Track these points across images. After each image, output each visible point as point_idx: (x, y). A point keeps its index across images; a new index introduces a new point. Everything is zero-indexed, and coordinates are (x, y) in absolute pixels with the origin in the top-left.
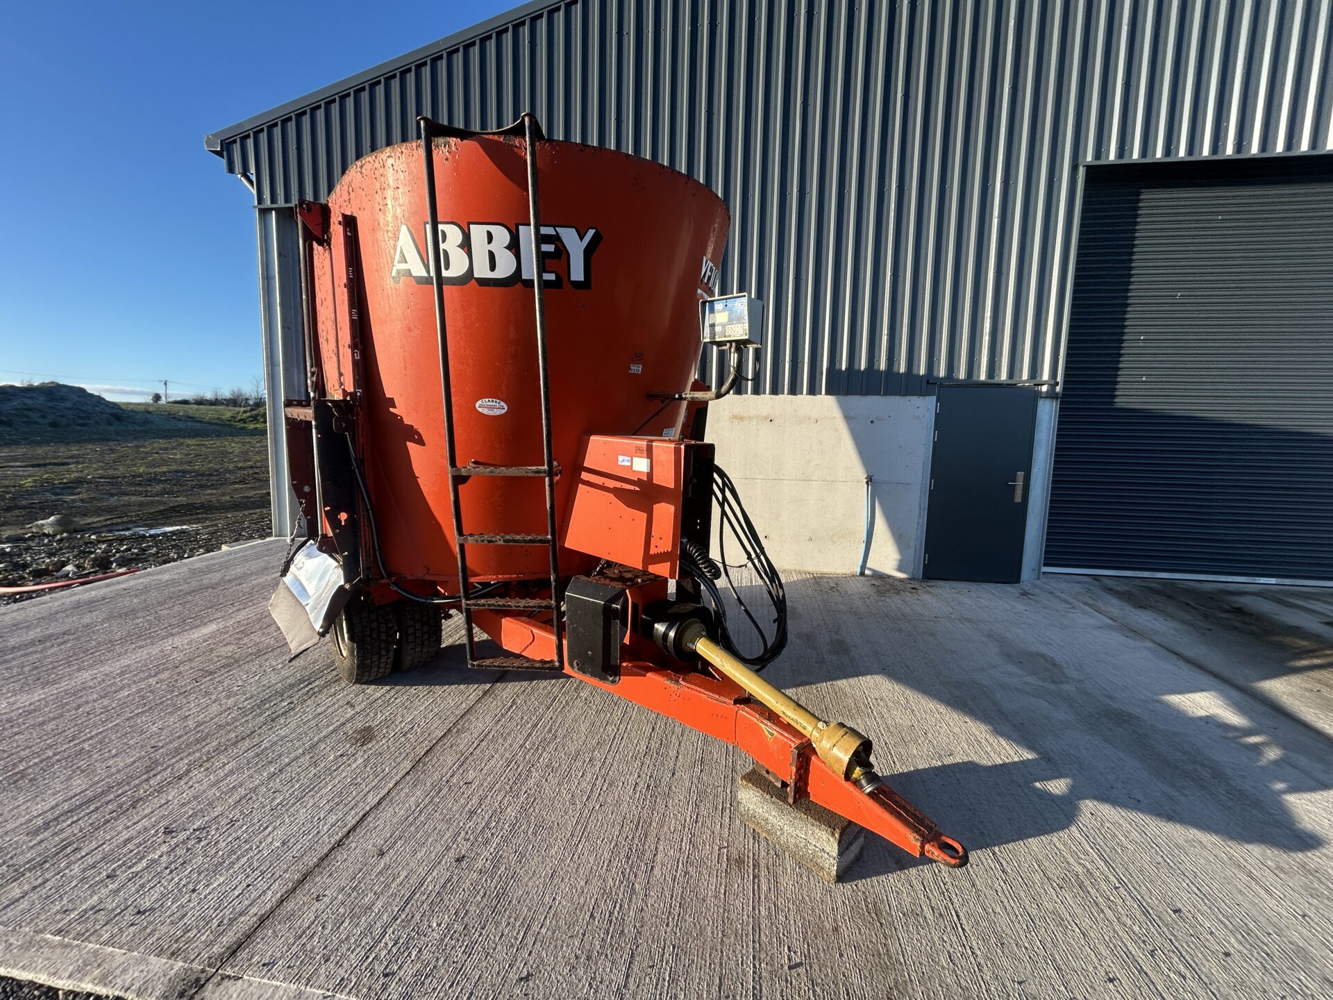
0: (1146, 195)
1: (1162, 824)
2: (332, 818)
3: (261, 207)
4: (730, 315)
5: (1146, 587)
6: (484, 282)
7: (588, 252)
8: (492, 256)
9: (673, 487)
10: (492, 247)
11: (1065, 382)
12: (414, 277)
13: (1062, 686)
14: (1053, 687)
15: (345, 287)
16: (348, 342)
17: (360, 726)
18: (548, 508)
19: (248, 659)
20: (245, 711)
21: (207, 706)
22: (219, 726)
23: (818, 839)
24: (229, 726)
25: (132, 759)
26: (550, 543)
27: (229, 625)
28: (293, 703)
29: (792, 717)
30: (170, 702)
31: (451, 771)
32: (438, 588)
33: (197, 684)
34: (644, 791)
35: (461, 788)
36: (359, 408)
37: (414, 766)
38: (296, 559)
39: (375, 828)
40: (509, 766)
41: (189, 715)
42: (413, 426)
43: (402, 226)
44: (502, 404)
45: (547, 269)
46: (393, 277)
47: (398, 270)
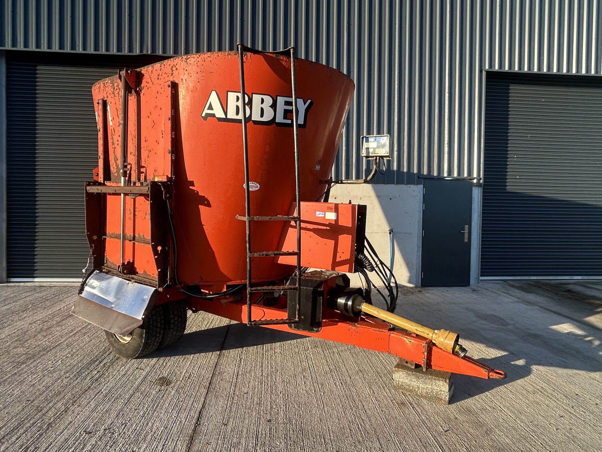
0: (512, 87)
1: (563, 370)
2: (183, 415)
4: (378, 144)
5: (528, 284)
6: (256, 122)
7: (307, 110)
8: (262, 110)
9: (351, 226)
10: (263, 106)
11: (484, 178)
12: (216, 118)
13: (507, 327)
14: (503, 327)
15: (169, 120)
16: (169, 150)
17: (157, 377)
18: (298, 237)
19: (41, 353)
20: (72, 378)
21: (41, 379)
22: (62, 386)
23: (438, 386)
24: (69, 385)
25: (20, 408)
26: (298, 254)
27: (3, 337)
28: (100, 372)
29: (421, 330)
30: (11, 379)
31: (231, 390)
32: (202, 290)
33: (19, 369)
34: (341, 385)
35: (244, 396)
36: (173, 186)
37: (208, 390)
38: (88, 282)
39: (211, 416)
40: (262, 384)
41: (34, 384)
42: (204, 197)
43: (213, 92)
44: (257, 184)
45: (288, 118)
46: (202, 117)
47: (206, 113)
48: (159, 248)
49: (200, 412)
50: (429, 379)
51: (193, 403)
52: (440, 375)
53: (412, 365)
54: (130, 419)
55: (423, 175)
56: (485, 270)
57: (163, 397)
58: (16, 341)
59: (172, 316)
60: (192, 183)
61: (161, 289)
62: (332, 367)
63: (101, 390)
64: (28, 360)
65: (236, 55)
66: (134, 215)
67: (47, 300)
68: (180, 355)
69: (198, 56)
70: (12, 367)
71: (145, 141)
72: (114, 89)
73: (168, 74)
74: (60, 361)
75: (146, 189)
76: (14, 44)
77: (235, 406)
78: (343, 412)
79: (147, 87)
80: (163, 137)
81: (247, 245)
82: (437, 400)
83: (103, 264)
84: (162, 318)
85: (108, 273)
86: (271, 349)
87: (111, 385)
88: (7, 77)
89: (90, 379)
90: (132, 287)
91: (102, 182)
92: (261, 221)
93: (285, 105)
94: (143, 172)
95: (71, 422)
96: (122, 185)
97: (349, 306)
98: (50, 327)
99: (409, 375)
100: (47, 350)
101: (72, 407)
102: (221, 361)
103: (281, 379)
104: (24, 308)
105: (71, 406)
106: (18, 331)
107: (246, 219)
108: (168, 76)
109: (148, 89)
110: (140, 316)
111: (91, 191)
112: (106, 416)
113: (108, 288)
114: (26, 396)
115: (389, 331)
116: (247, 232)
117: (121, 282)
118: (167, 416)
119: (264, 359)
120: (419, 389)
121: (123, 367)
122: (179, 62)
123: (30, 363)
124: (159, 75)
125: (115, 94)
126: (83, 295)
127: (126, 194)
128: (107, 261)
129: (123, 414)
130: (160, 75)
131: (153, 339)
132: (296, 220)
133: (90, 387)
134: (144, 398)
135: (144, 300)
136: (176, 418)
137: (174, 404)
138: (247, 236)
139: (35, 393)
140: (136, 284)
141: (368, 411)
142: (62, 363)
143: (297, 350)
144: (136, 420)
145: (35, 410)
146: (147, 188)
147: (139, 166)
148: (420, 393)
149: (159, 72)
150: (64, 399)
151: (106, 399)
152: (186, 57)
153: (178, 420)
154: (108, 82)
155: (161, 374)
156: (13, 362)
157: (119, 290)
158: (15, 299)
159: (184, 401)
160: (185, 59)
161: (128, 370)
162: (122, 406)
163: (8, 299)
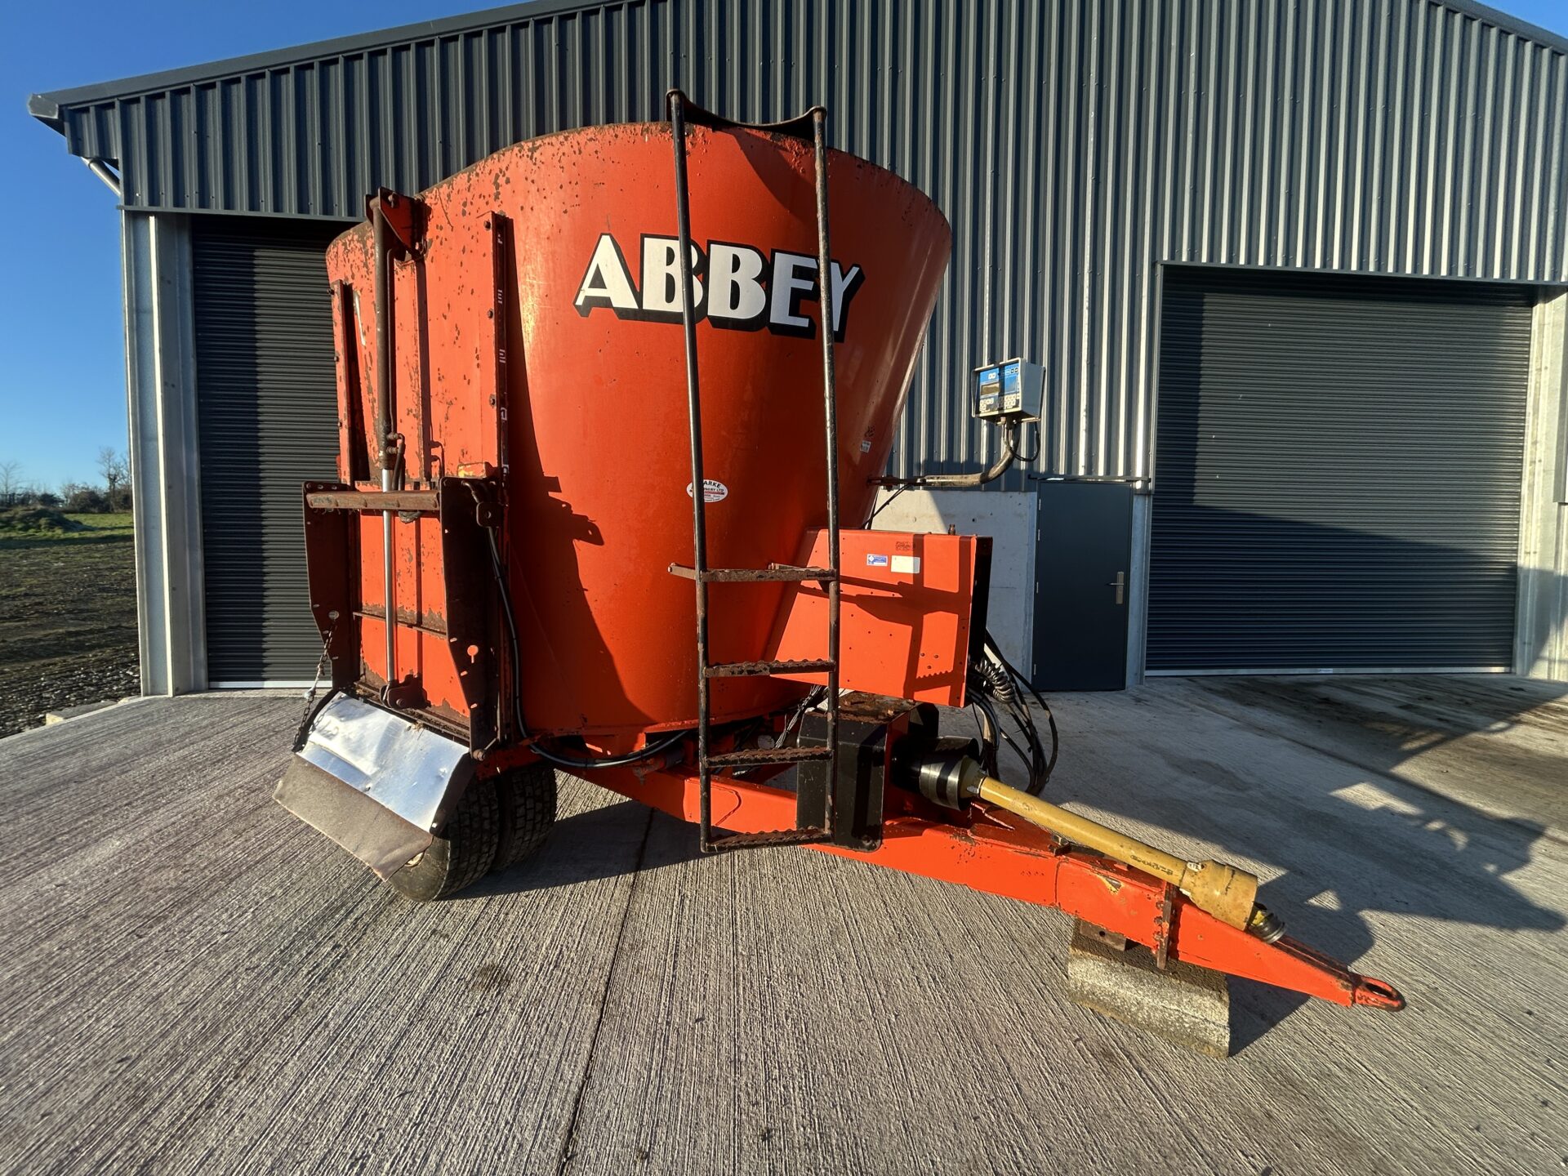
0: (1208, 299)
1: (1443, 924)
2: (529, 1118)
3: (130, 208)
5: (1237, 684)
6: (719, 322)
7: (848, 295)
8: (735, 287)
9: (956, 591)
10: (736, 277)
12: (614, 308)
13: (1250, 792)
14: (1240, 794)
15: (491, 317)
16: (492, 395)
17: (477, 964)
18: (833, 623)
19: (214, 887)
20: (262, 972)
21: (185, 975)
22: (229, 1004)
23: (1199, 1007)
24: (248, 1000)
25: (89, 1091)
26: (833, 669)
27: (143, 837)
28: (340, 946)
29: (1148, 860)
30: (107, 978)
31: (662, 1006)
32: (588, 745)
33: (142, 940)
34: (933, 985)
35: (693, 1029)
36: (505, 491)
37: (602, 1009)
38: (318, 722)
39: (608, 1117)
40: (738, 985)
41: (160, 995)
42: (586, 518)
43: (604, 237)
44: (722, 487)
45: (801, 313)
46: (578, 307)
47: (587, 298)
48: (473, 650)
49: (577, 1101)
50: (1171, 985)
51: (560, 1062)
52: (1203, 979)
53: (1118, 942)
54: (381, 1136)
55: (1038, 473)
56: (1155, 659)
57: (483, 1040)
58: (168, 848)
59: (520, 801)
60: (554, 484)
61: (478, 755)
62: (902, 923)
63: (326, 1016)
64: (176, 909)
65: (665, 132)
66: (419, 564)
67: (277, 733)
68: (542, 888)
69: (561, 138)
70: (125, 934)
71: (439, 379)
72: (366, 253)
73: (486, 198)
74: (252, 910)
75: (430, 498)
76: (204, 201)
77: (672, 1070)
78: (959, 1093)
79: (439, 240)
80: (478, 365)
81: (700, 646)
82: (1193, 1042)
83: (357, 677)
84: (495, 807)
85: (367, 699)
86: (752, 865)
87: (356, 998)
88: (195, 272)
89: (309, 973)
90: (417, 741)
91: (349, 484)
92: (736, 583)
93: (794, 277)
94: (435, 458)
95: (210, 1154)
96: (385, 489)
97: (953, 787)
98: (260, 807)
99: (1113, 970)
100: (230, 876)
101: (232, 1085)
102: (637, 906)
103: (782, 967)
104: (221, 754)
105: (230, 1082)
106: (183, 817)
107: (694, 574)
108: (487, 203)
109: (441, 244)
110: (426, 821)
111: (316, 505)
112: (315, 1125)
113: (362, 737)
114: (124, 1040)
115: (1057, 854)
116: (700, 613)
117: (392, 724)
118: (486, 1118)
119: (738, 896)
120: (1142, 1009)
121: (400, 930)
122: (515, 159)
123: (175, 919)
124: (465, 204)
125: (370, 266)
126: (303, 754)
127: (393, 513)
128: (365, 670)
129: (366, 1114)
130: (469, 204)
131: (474, 859)
132: (829, 578)
133: (301, 1002)
134: (433, 1045)
135: (440, 779)
136: (508, 1126)
137: (508, 1069)
138: (699, 622)
139: (152, 1028)
140: (427, 732)
141: (1024, 1086)
142: (254, 916)
143: (810, 869)
144: (395, 1143)
145: (128, 1099)
146: (435, 496)
147: (428, 443)
148: (1144, 1019)
149: (465, 195)
150: (220, 1053)
151: (333, 1049)
152: (530, 145)
153: (514, 1138)
154: (352, 240)
155: (489, 952)
156: (137, 915)
157: (387, 742)
158: (209, 732)
159: (538, 1053)
160: (529, 150)
161: (411, 938)
162: (369, 1079)
163: (193, 731)
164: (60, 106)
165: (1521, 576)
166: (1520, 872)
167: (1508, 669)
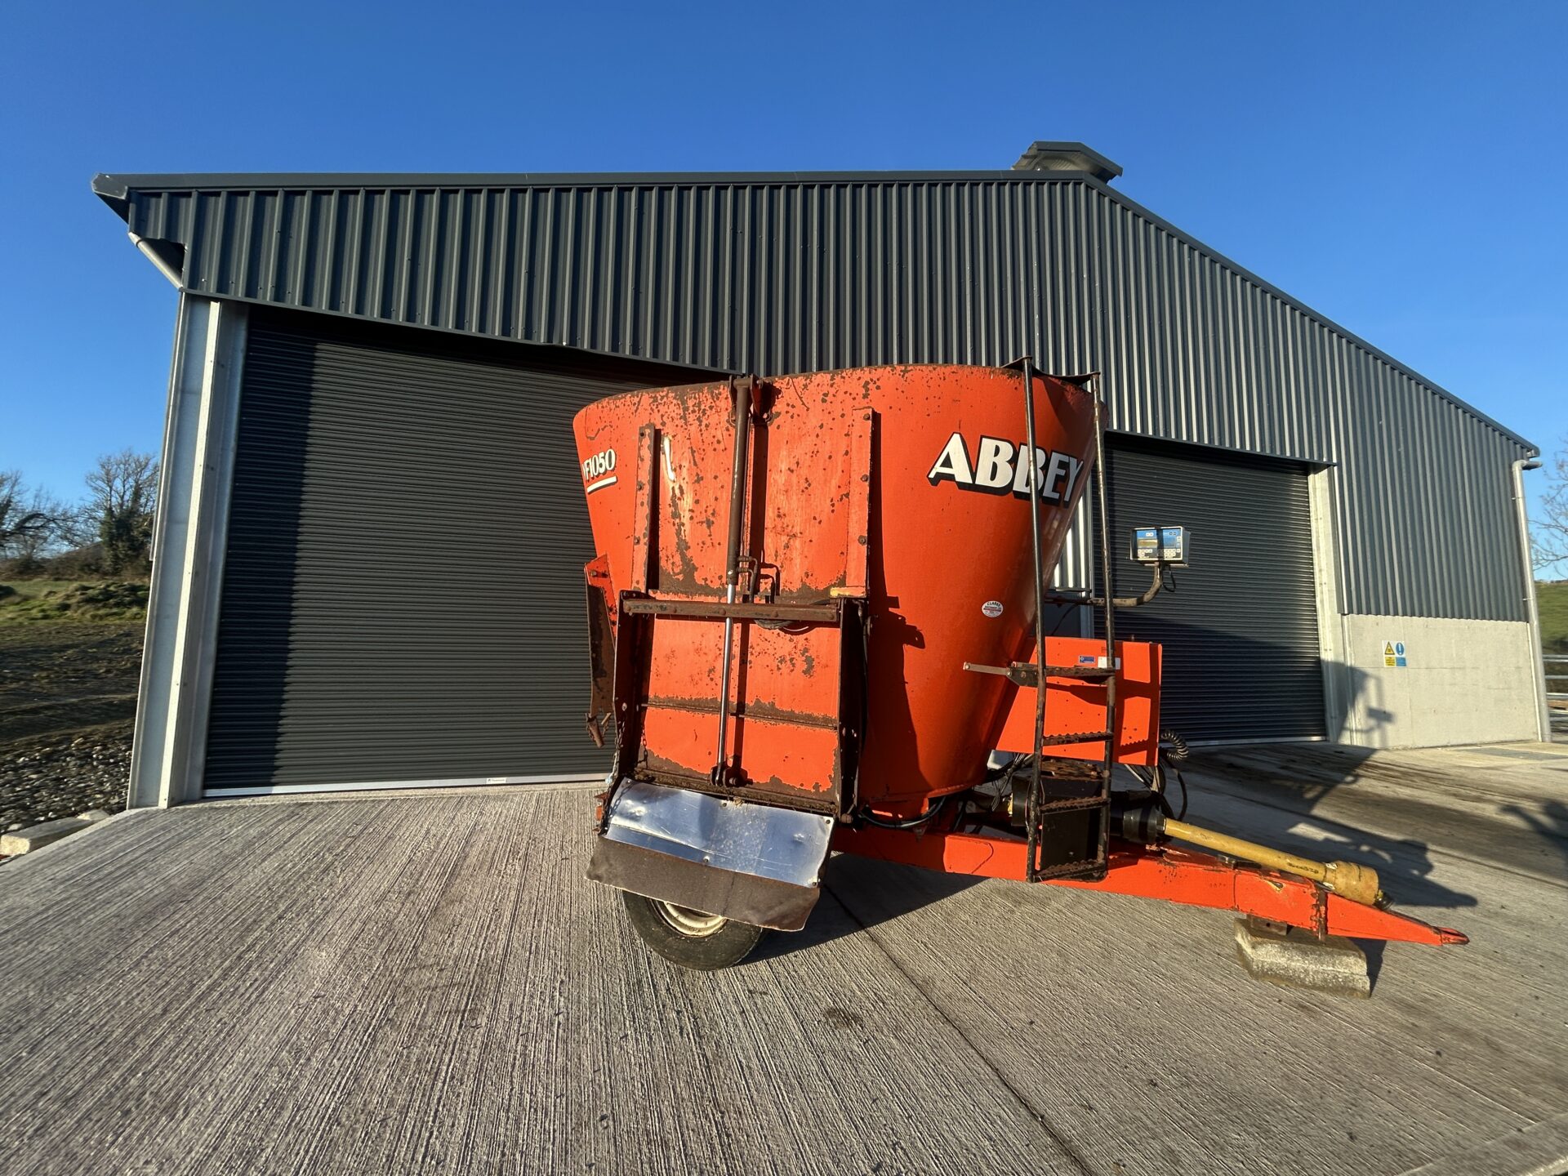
2: (984, 1099)
3: (191, 293)
6: (1019, 495)
7: (1076, 478)
9: (1149, 681)
12: (956, 482)
15: (866, 481)
16: (862, 536)
17: (817, 1009)
23: (1347, 965)
29: (1300, 865)
31: (995, 1018)
32: (874, 811)
37: (954, 1026)
38: (616, 806)
42: (915, 628)
43: (955, 434)
44: (1001, 606)
45: (1057, 490)
46: (930, 479)
47: (937, 473)
50: (1328, 953)
51: (965, 1064)
52: (1345, 945)
53: (1281, 929)
54: (892, 1129)
57: (889, 1058)
58: (389, 953)
60: (894, 602)
61: (847, 818)
63: (740, 1062)
64: (477, 1001)
67: (355, 838)
70: (456, 1027)
71: (779, 516)
73: (854, 395)
76: (278, 294)
77: (1049, 1056)
79: (790, 415)
80: (832, 511)
82: (1347, 991)
83: (639, 763)
87: (747, 1044)
88: (247, 358)
91: (643, 591)
93: (1058, 467)
96: (729, 602)
99: (1286, 949)
102: (893, 953)
104: (319, 863)
106: (365, 924)
108: (855, 399)
110: (806, 880)
111: (638, 611)
112: (832, 1131)
113: (675, 817)
114: (580, 1104)
115: (1235, 868)
117: (704, 802)
118: (955, 1105)
120: (1308, 974)
121: (718, 993)
122: (886, 375)
123: (489, 1009)
126: (607, 837)
128: (646, 756)
129: (862, 1118)
130: (830, 395)
133: (705, 1056)
134: (855, 1068)
135: (797, 843)
137: (932, 1073)
139: (594, 1092)
140: (753, 807)
141: (1274, 1031)
142: (567, 998)
144: (907, 1131)
145: (648, 1143)
146: (834, 611)
147: (758, 564)
148: (1311, 981)
149: (825, 389)
150: (684, 1099)
151: (777, 1082)
153: (989, 1113)
154: (667, 395)
155: (816, 999)
156: (444, 1012)
157: (708, 821)
159: (941, 1060)
160: (901, 371)
161: (736, 999)
162: (834, 1095)
163: (252, 842)
164: (130, 188)
165: (1324, 667)
166: (1432, 873)
167: (1324, 738)
